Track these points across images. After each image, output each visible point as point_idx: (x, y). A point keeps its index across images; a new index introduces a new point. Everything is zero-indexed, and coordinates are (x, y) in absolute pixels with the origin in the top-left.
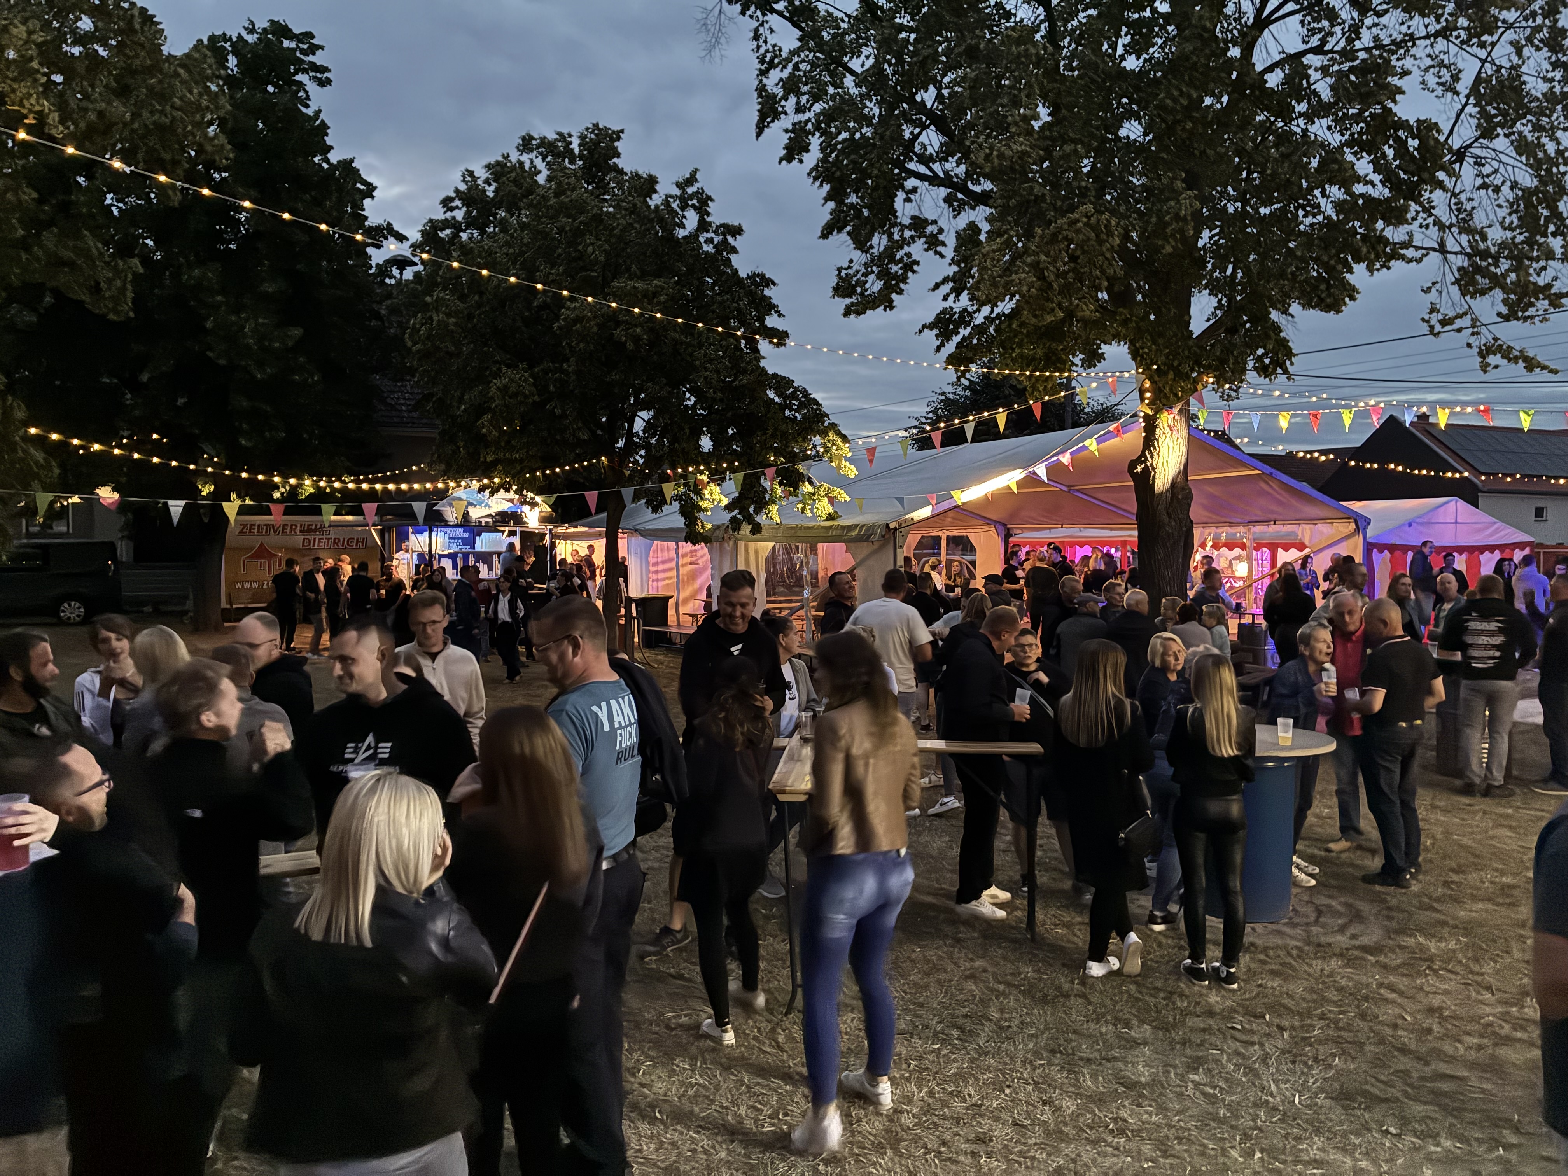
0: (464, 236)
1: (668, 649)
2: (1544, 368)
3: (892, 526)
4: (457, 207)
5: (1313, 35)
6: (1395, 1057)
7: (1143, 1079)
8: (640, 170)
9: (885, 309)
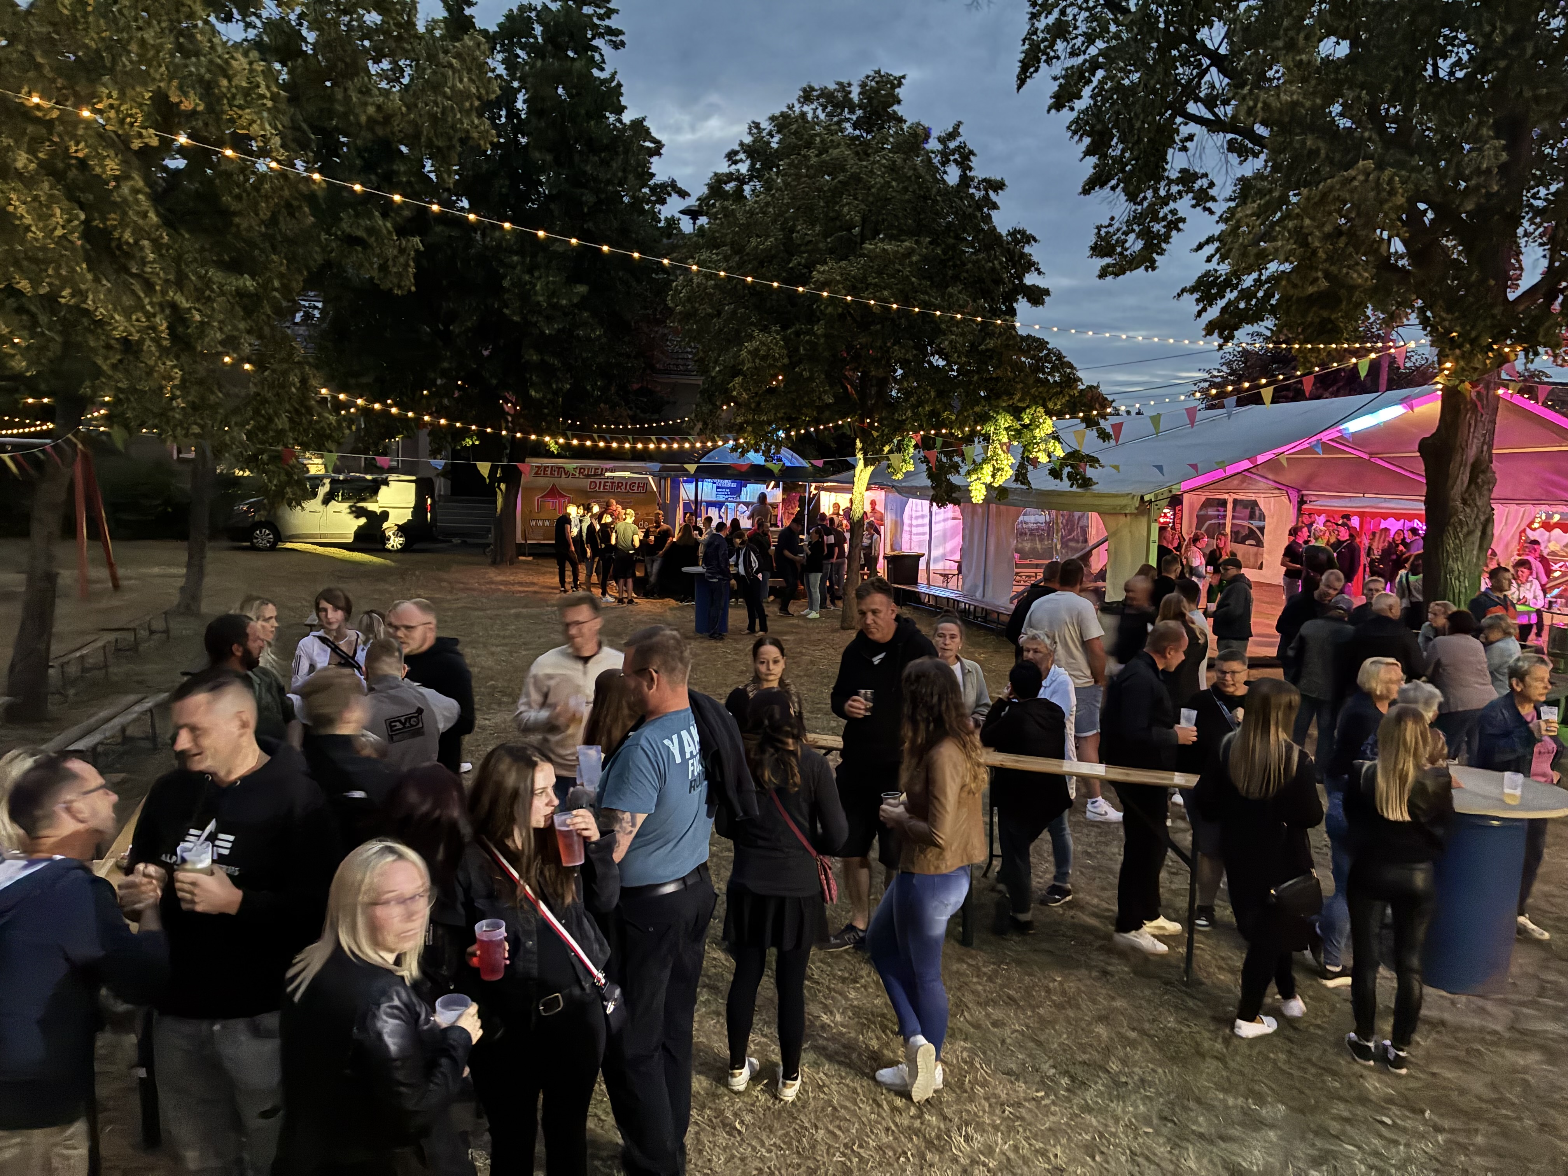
0: (747, 189)
1: (915, 608)
3: (1147, 498)
4: (741, 161)
8: (916, 120)
9: (1146, 269)
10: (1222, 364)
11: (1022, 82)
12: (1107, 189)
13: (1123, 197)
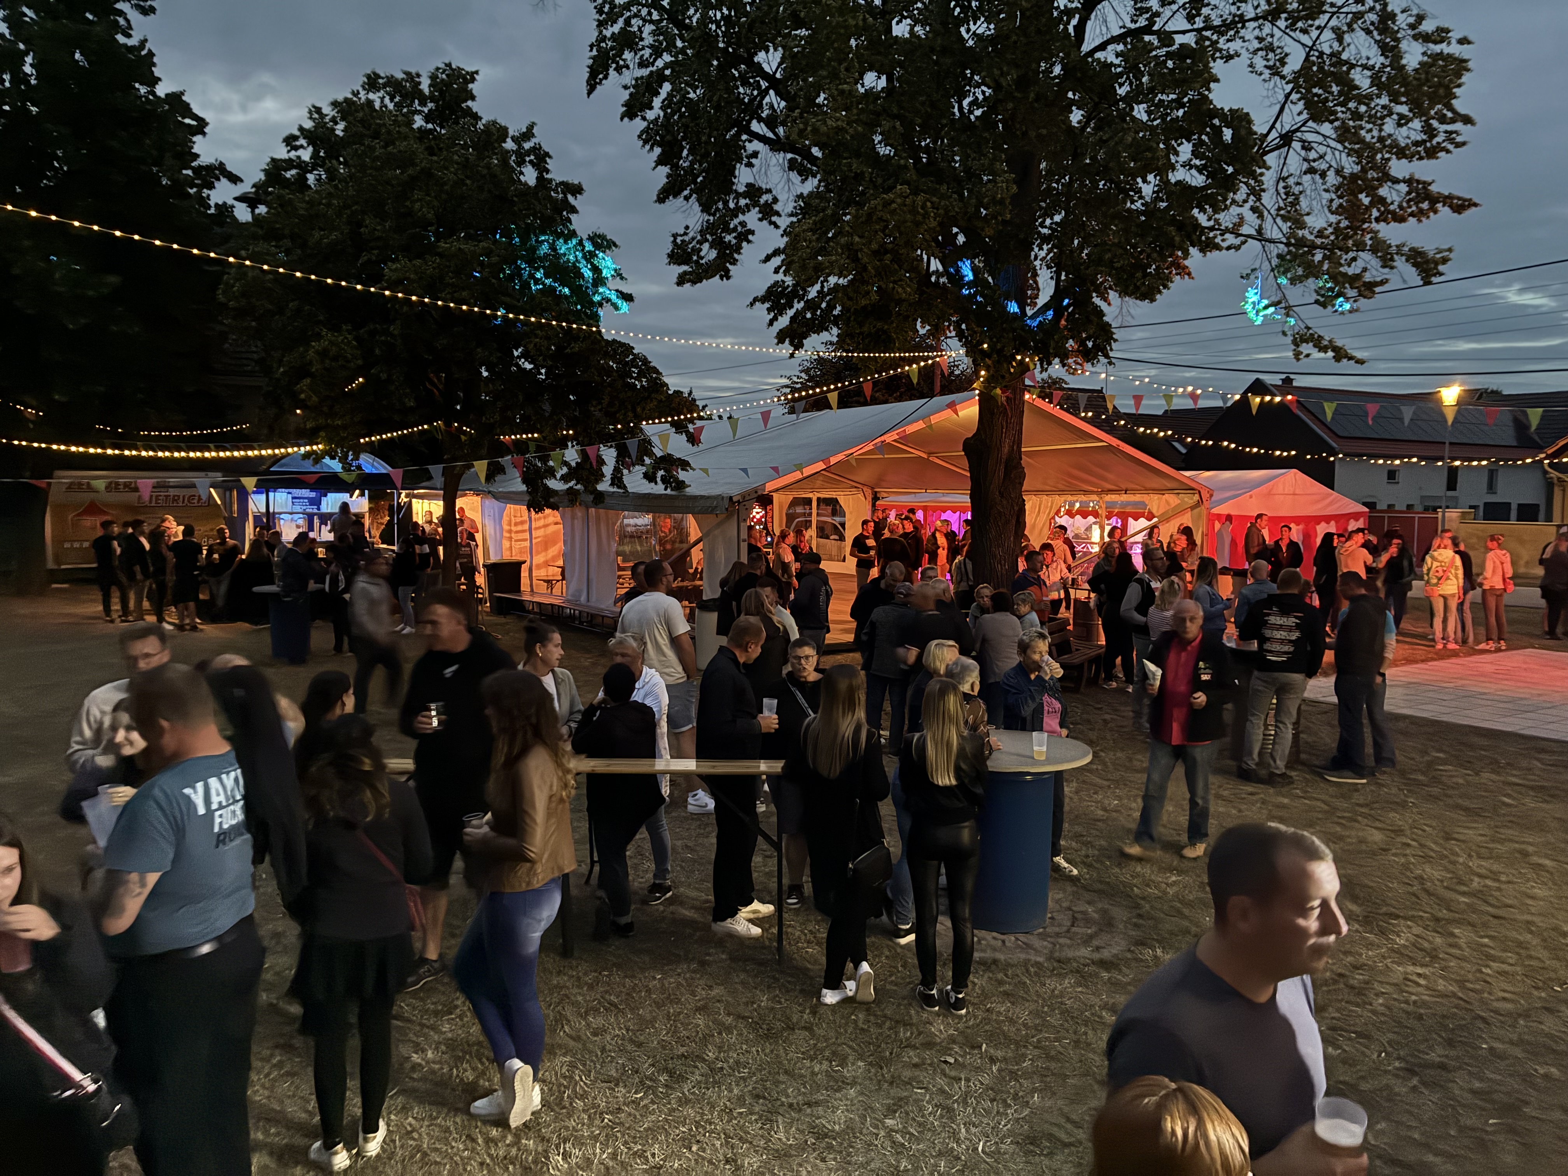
0: (311, 178)
1: (519, 616)
2: (1351, 358)
3: (735, 499)
4: (302, 147)
5: (1141, 15)
6: (1094, 1092)
7: (837, 1127)
8: (492, 118)
9: (721, 278)
10: (801, 372)
11: (591, 89)
12: (680, 200)
13: (697, 208)
